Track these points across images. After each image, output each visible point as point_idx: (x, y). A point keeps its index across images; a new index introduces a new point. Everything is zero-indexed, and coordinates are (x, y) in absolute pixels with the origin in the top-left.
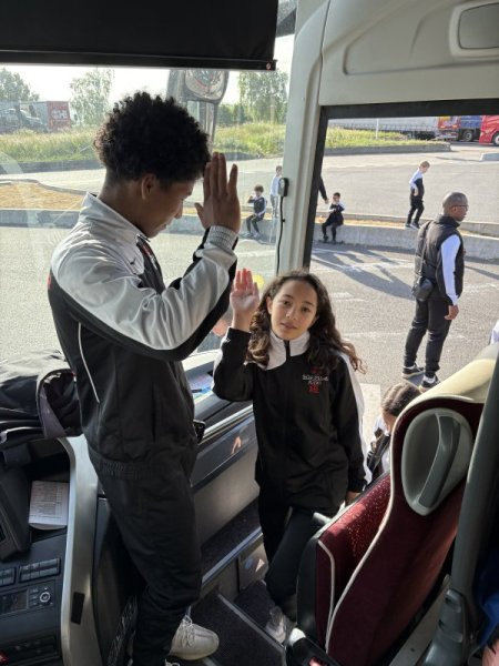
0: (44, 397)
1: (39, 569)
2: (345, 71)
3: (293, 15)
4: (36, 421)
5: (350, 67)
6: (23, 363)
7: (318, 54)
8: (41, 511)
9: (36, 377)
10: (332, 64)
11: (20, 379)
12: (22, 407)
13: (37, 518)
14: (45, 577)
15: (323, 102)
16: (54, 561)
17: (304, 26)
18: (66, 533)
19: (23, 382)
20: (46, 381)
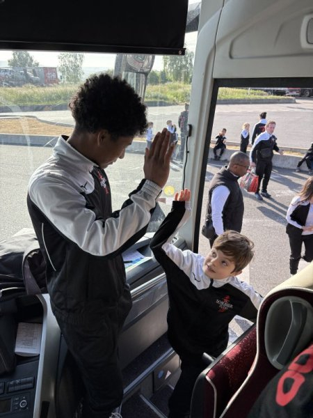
0: (27, 267)
1: (20, 384)
2: (231, 57)
3: (197, 19)
4: (21, 283)
5: (234, 54)
6: (16, 243)
7: (213, 44)
8: (24, 344)
9: (23, 253)
10: (222, 51)
11: (12, 254)
12: (13, 273)
13: (20, 349)
14: (23, 390)
15: (215, 76)
16: (30, 379)
17: (205, 26)
18: (39, 359)
19: (14, 256)
20: (30, 256)
